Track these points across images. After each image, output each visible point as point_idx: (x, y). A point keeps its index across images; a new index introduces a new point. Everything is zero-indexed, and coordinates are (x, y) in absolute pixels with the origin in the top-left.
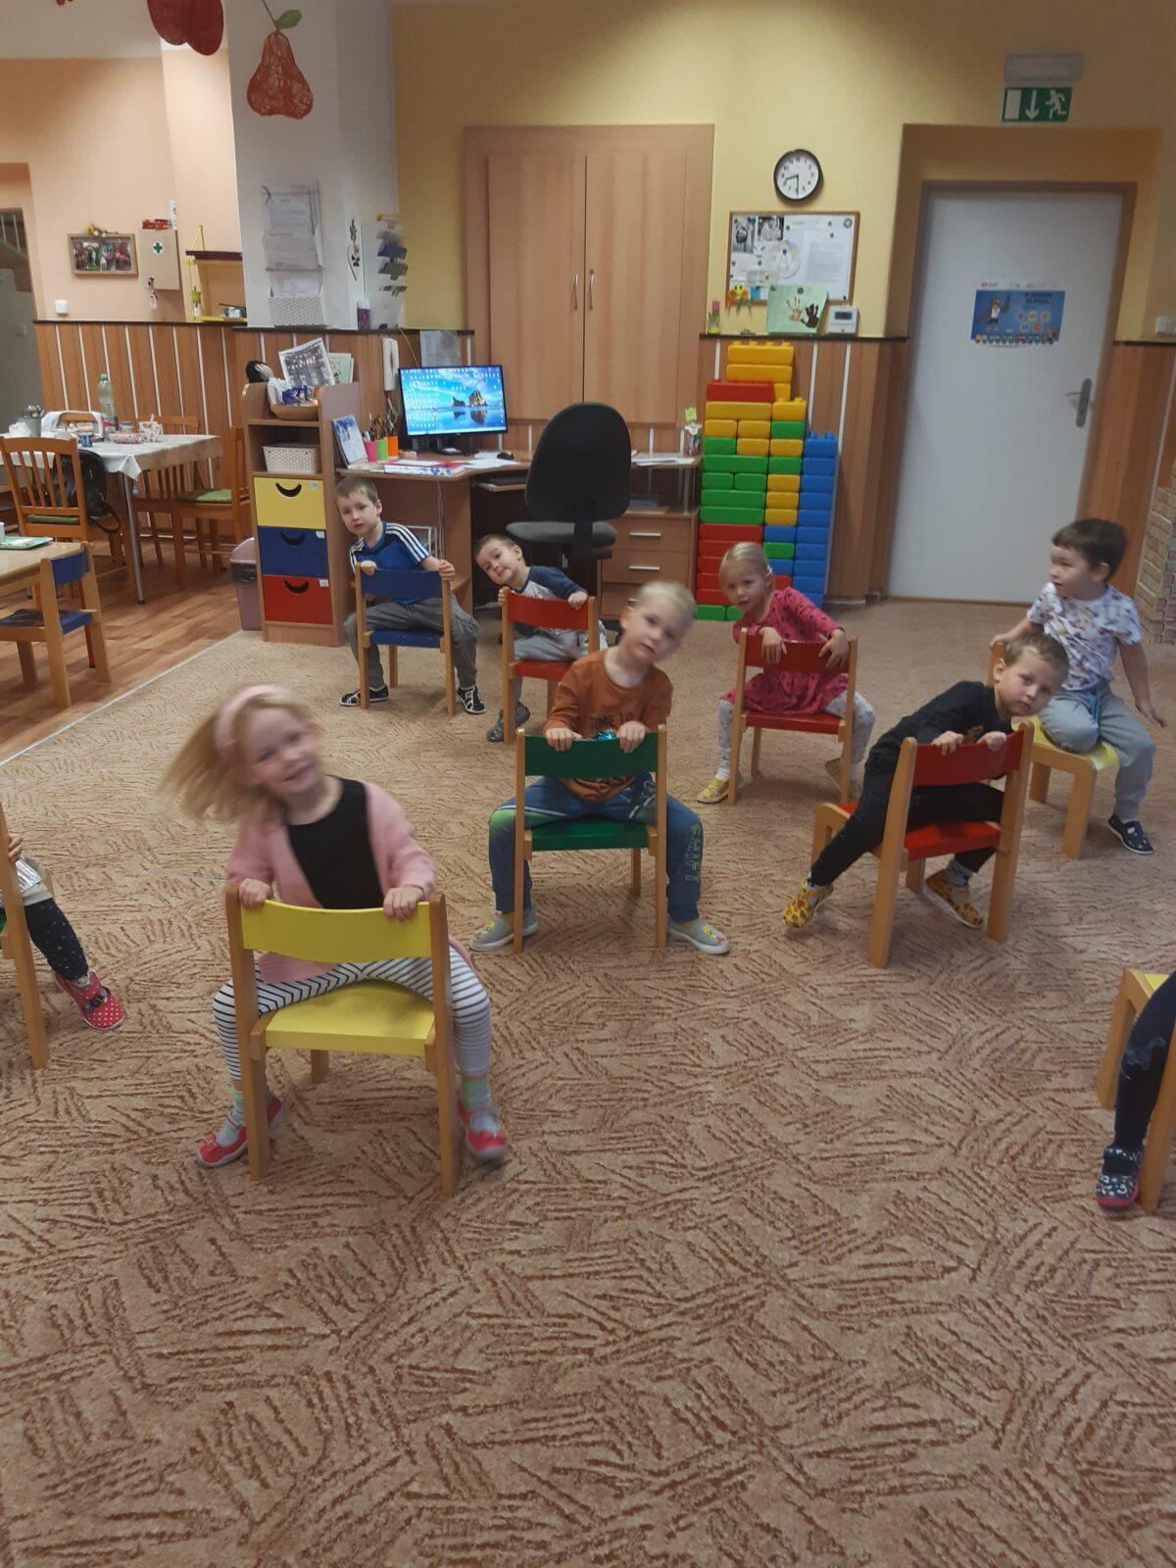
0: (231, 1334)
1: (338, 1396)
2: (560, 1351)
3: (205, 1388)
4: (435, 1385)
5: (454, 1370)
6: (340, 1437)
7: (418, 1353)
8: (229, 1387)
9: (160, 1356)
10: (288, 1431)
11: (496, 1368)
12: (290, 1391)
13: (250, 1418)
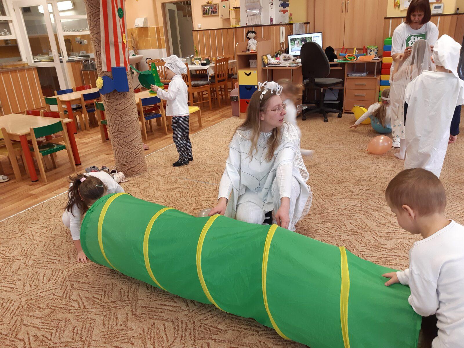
0: (161, 305)
1: (182, 328)
2: (249, 329)
3: (150, 318)
4: (210, 331)
5: (216, 328)
6: (179, 339)
7: (208, 321)
8: (156, 319)
9: (142, 307)
10: (166, 335)
11: (228, 330)
12: (171, 324)
13: (158, 328)
